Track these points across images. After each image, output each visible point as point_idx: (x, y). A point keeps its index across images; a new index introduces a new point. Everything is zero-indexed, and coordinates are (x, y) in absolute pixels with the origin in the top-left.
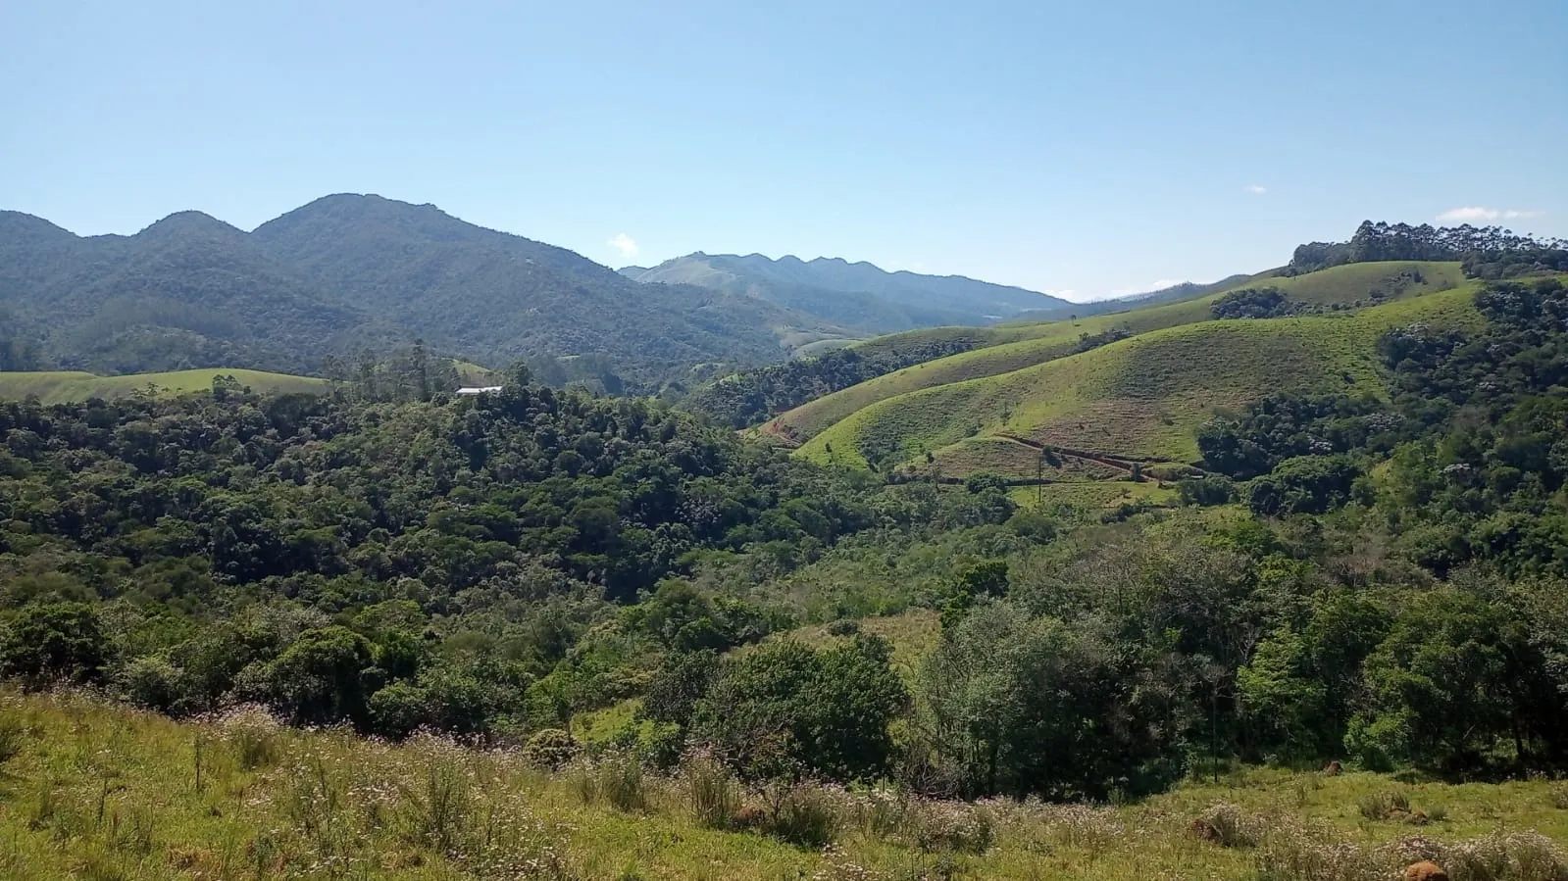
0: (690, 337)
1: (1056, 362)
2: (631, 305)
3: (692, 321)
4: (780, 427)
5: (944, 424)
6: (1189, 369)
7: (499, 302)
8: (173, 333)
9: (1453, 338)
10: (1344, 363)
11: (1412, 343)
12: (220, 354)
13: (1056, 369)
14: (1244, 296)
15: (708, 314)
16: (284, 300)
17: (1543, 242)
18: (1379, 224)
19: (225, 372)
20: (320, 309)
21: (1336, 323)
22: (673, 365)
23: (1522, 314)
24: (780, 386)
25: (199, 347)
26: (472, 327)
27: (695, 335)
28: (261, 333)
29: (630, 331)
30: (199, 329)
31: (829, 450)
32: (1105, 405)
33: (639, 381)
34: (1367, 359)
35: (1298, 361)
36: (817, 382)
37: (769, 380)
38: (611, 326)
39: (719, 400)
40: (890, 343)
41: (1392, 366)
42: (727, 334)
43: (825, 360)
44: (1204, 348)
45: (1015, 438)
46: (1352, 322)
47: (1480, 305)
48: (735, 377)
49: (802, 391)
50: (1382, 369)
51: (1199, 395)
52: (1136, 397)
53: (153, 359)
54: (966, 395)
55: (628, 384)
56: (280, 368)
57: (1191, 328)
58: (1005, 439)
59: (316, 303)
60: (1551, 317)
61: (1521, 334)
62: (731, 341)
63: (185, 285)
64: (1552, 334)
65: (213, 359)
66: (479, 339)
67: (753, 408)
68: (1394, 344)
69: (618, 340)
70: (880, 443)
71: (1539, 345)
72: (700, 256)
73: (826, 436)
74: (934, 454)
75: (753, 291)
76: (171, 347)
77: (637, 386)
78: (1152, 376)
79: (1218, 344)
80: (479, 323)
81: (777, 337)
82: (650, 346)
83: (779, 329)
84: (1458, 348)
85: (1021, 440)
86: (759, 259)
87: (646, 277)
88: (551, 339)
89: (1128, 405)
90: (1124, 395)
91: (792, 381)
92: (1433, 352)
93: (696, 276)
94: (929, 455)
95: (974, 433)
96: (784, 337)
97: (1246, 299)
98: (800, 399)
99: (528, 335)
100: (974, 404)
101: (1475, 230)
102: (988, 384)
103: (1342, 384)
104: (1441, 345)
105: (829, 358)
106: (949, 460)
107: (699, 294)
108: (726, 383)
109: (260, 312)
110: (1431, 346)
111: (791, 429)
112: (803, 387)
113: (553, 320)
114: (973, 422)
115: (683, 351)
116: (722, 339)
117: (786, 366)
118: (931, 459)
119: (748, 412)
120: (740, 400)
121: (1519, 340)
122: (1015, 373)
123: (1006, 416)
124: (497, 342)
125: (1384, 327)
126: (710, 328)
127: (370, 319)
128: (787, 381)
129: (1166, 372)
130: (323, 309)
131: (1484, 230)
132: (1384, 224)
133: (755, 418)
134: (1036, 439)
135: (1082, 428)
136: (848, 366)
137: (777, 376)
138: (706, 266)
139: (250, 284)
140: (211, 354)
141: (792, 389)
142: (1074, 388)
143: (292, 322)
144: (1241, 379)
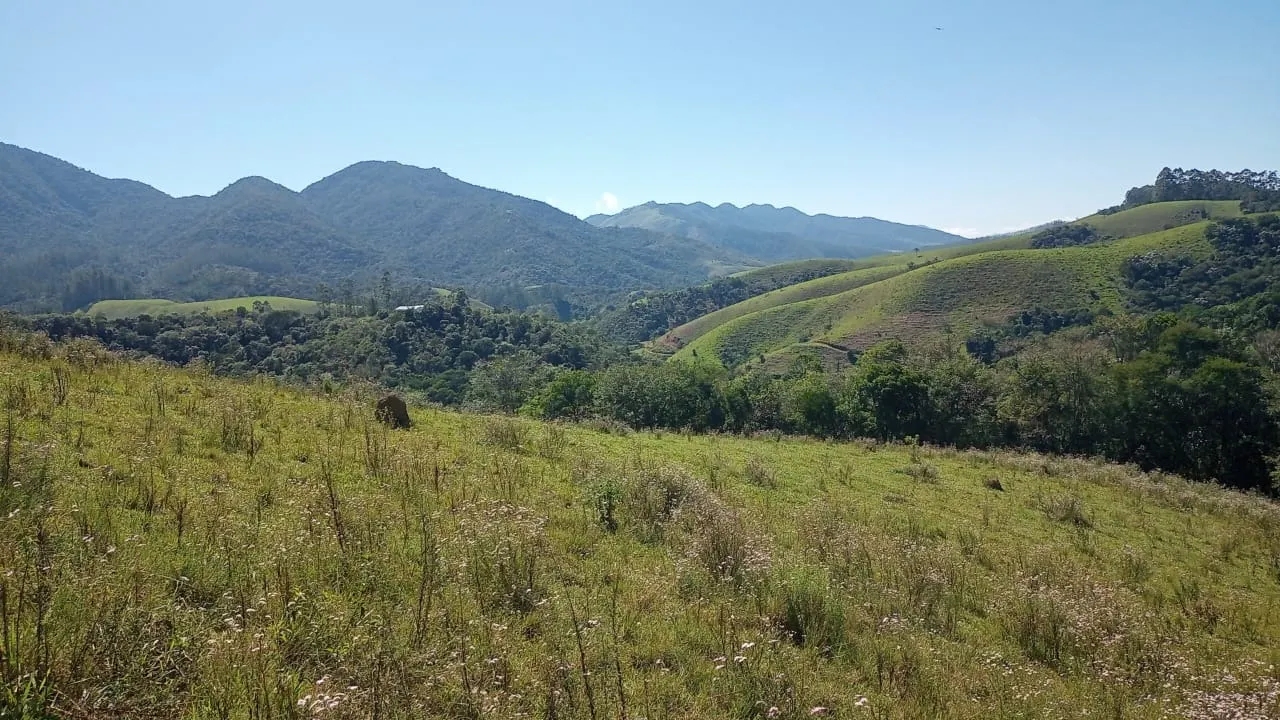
0: (634, 270)
1: (871, 286)
2: (588, 245)
3: (637, 257)
4: (672, 338)
5: (786, 333)
6: (970, 289)
7: (484, 244)
8: (233, 270)
9: (1181, 263)
10: (1094, 283)
11: (1147, 268)
12: (267, 286)
13: (870, 291)
14: (1058, 231)
15: (651, 252)
16: (319, 244)
18: (1176, 170)
19: (262, 299)
20: (347, 251)
21: (1092, 252)
22: (611, 292)
23: (1242, 243)
24: (680, 307)
25: (251, 281)
26: (464, 264)
27: (638, 269)
28: (303, 270)
29: (586, 266)
30: (255, 267)
31: (695, 355)
32: (900, 318)
33: (584, 305)
34: (1112, 280)
35: (1057, 282)
36: (709, 303)
37: (671, 303)
38: (571, 262)
39: (631, 318)
40: (770, 273)
41: (1130, 286)
42: (665, 267)
43: (716, 286)
44: (984, 273)
45: (828, 344)
46: (1107, 251)
47: (1210, 236)
48: (645, 301)
49: (697, 310)
50: (1123, 288)
51: (975, 310)
52: (926, 311)
53: (219, 290)
54: (803, 312)
55: (575, 307)
56: (312, 296)
58: (821, 345)
59: (344, 246)
60: (1265, 245)
61: (1238, 259)
62: (668, 272)
63: (247, 234)
64: (1263, 259)
65: (263, 289)
66: (468, 273)
67: (657, 323)
68: (1133, 268)
69: (576, 274)
70: (733, 351)
71: (1251, 268)
72: (652, 205)
73: (694, 344)
74: (766, 356)
75: (693, 233)
76: (231, 281)
77: (582, 309)
78: (941, 295)
79: (994, 270)
80: (469, 261)
81: (707, 269)
82: (601, 278)
83: (708, 263)
84: (1185, 271)
85: (832, 345)
86: (701, 207)
87: (608, 223)
88: (521, 273)
89: (918, 318)
90: (916, 310)
91: (690, 302)
92: (1164, 274)
93: (647, 222)
94: (762, 357)
95: (805, 341)
96: (713, 270)
97: (1059, 234)
98: (696, 315)
99: (504, 270)
100: (809, 319)
101: (1254, 174)
102: (820, 304)
103: (1089, 300)
104: (1172, 269)
105: (719, 284)
106: (776, 361)
107: (644, 234)
108: (637, 304)
109: (303, 254)
110: (1163, 270)
111: (679, 340)
112: (698, 308)
113: (525, 257)
114: (806, 332)
115: (627, 281)
116: (662, 272)
117: (685, 291)
118: (763, 361)
119: (652, 327)
120: (647, 318)
121: (1235, 264)
122: (842, 294)
123: (829, 327)
124: (482, 275)
125: (1130, 255)
126: (652, 263)
127: (385, 258)
128: (685, 302)
129: (952, 292)
130: (350, 251)
131: (1262, 174)
132: (1180, 170)
133: (658, 332)
134: (844, 344)
135: (880, 336)
136: (735, 291)
137: (678, 299)
138: (655, 213)
139: (296, 233)
140: (261, 286)
141: (688, 309)
142: (879, 306)
143: (326, 261)
144: (1010, 297)
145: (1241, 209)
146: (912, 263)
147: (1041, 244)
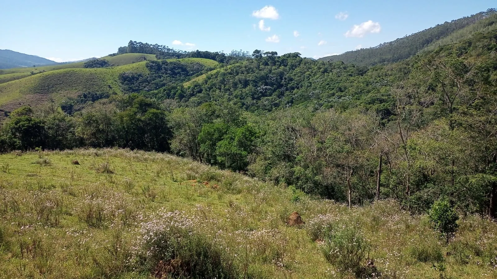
1: (13, 82)
6: (61, 84)
9: (140, 75)
10: (109, 82)
11: (128, 77)
13: (12, 84)
14: (94, 62)
17: (176, 51)
18: (134, 42)
21: (108, 70)
23: (157, 70)
32: (30, 96)
34: (116, 81)
35: (95, 82)
41: (123, 84)
44: (66, 77)
46: (113, 70)
47: (147, 67)
50: (120, 84)
51: (63, 93)
52: (41, 93)
57: (62, 70)
60: (164, 70)
61: (156, 75)
64: (164, 75)
68: (123, 77)
71: (161, 78)
78: (48, 86)
79: (70, 76)
84: (140, 79)
89: (38, 96)
90: (37, 93)
101: (159, 46)
103: (108, 89)
104: (136, 78)
110: (133, 78)
121: (156, 77)
125: (122, 72)
129: (53, 85)
131: (161, 46)
132: (136, 42)
134: (2, 109)
135: (20, 104)
142: (18, 91)
144: (77, 87)
145: (156, 58)
146: (33, 72)
147: (88, 66)
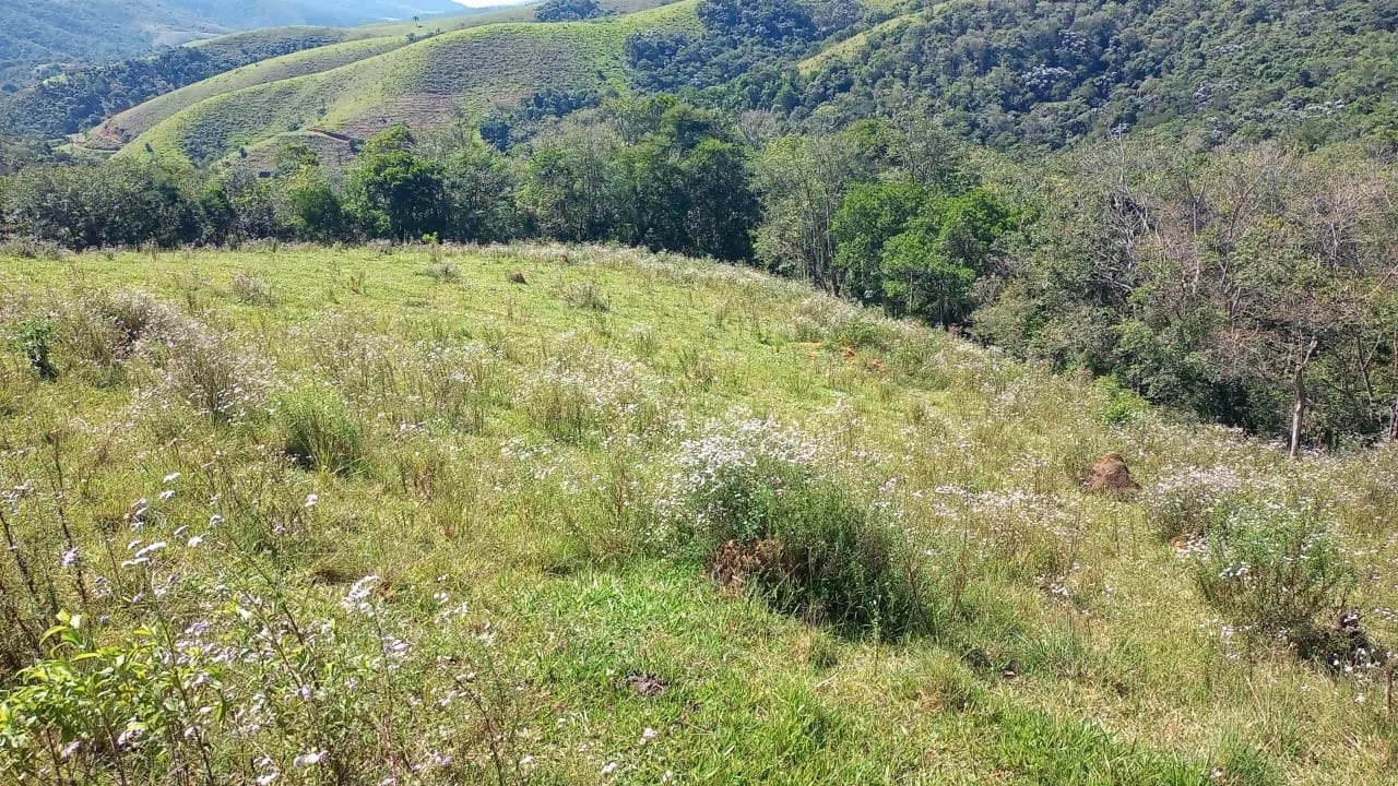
0: (37, 34)
1: (367, 61)
3: (40, 16)
4: (112, 129)
5: (268, 120)
6: (479, 67)
9: (679, 41)
10: (600, 62)
11: (648, 46)
13: (367, 68)
14: (562, 3)
21: (597, 26)
23: (727, 23)
24: (117, 86)
27: (44, 33)
31: (150, 150)
32: (407, 99)
34: (617, 59)
35: (565, 60)
36: (160, 82)
37: (104, 81)
39: (44, 102)
40: (240, 41)
41: (634, 65)
42: (86, 31)
43: (166, 59)
44: (491, 48)
45: (324, 132)
46: (610, 27)
47: (701, 14)
48: (62, 78)
49: (143, 91)
50: (627, 68)
51: (485, 91)
52: (433, 92)
54: (288, 93)
57: (481, 29)
58: (315, 133)
60: (746, 25)
61: (724, 39)
62: (90, 39)
64: (745, 39)
67: (87, 109)
68: (634, 46)
70: (203, 141)
71: (735, 48)
73: (147, 137)
74: (248, 149)
78: (447, 73)
79: (502, 46)
81: (149, 36)
83: (150, 27)
84: (681, 55)
85: (330, 134)
89: (425, 100)
90: (422, 91)
91: (131, 81)
92: (663, 53)
94: (242, 150)
95: (296, 128)
96: (158, 36)
97: (565, 6)
98: (142, 97)
100: (296, 102)
102: (309, 83)
103: (597, 81)
104: (669, 48)
105: (170, 57)
106: (261, 155)
108: (51, 84)
110: (662, 48)
111: (123, 131)
112: (144, 87)
114: (295, 118)
115: (29, 50)
116: (81, 37)
117: (122, 64)
118: (244, 155)
119: (79, 114)
120: (70, 102)
121: (723, 44)
122: (333, 70)
123: (323, 112)
125: (632, 32)
126: (62, 24)
128: (124, 81)
129: (460, 70)
133: (89, 120)
134: (344, 133)
135: (385, 121)
136: (194, 64)
137: (113, 76)
141: (130, 90)
142: (380, 86)
144: (520, 76)
146: (413, 35)
147: (546, 17)
